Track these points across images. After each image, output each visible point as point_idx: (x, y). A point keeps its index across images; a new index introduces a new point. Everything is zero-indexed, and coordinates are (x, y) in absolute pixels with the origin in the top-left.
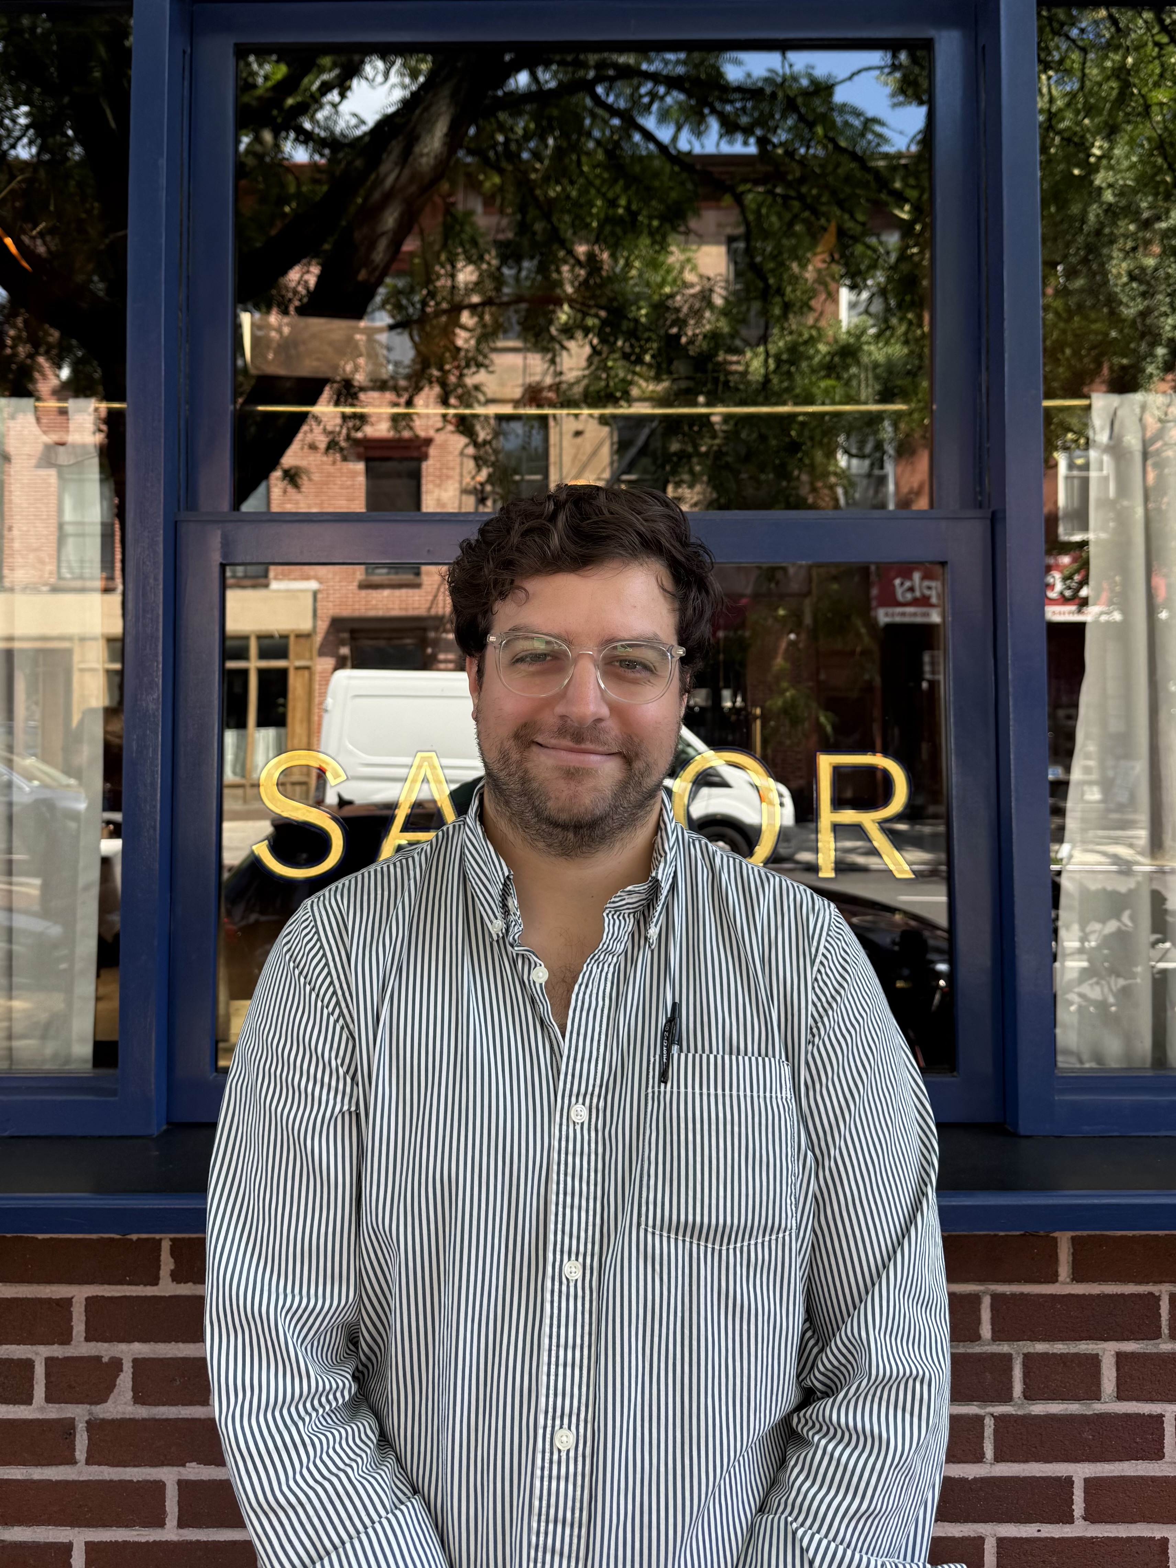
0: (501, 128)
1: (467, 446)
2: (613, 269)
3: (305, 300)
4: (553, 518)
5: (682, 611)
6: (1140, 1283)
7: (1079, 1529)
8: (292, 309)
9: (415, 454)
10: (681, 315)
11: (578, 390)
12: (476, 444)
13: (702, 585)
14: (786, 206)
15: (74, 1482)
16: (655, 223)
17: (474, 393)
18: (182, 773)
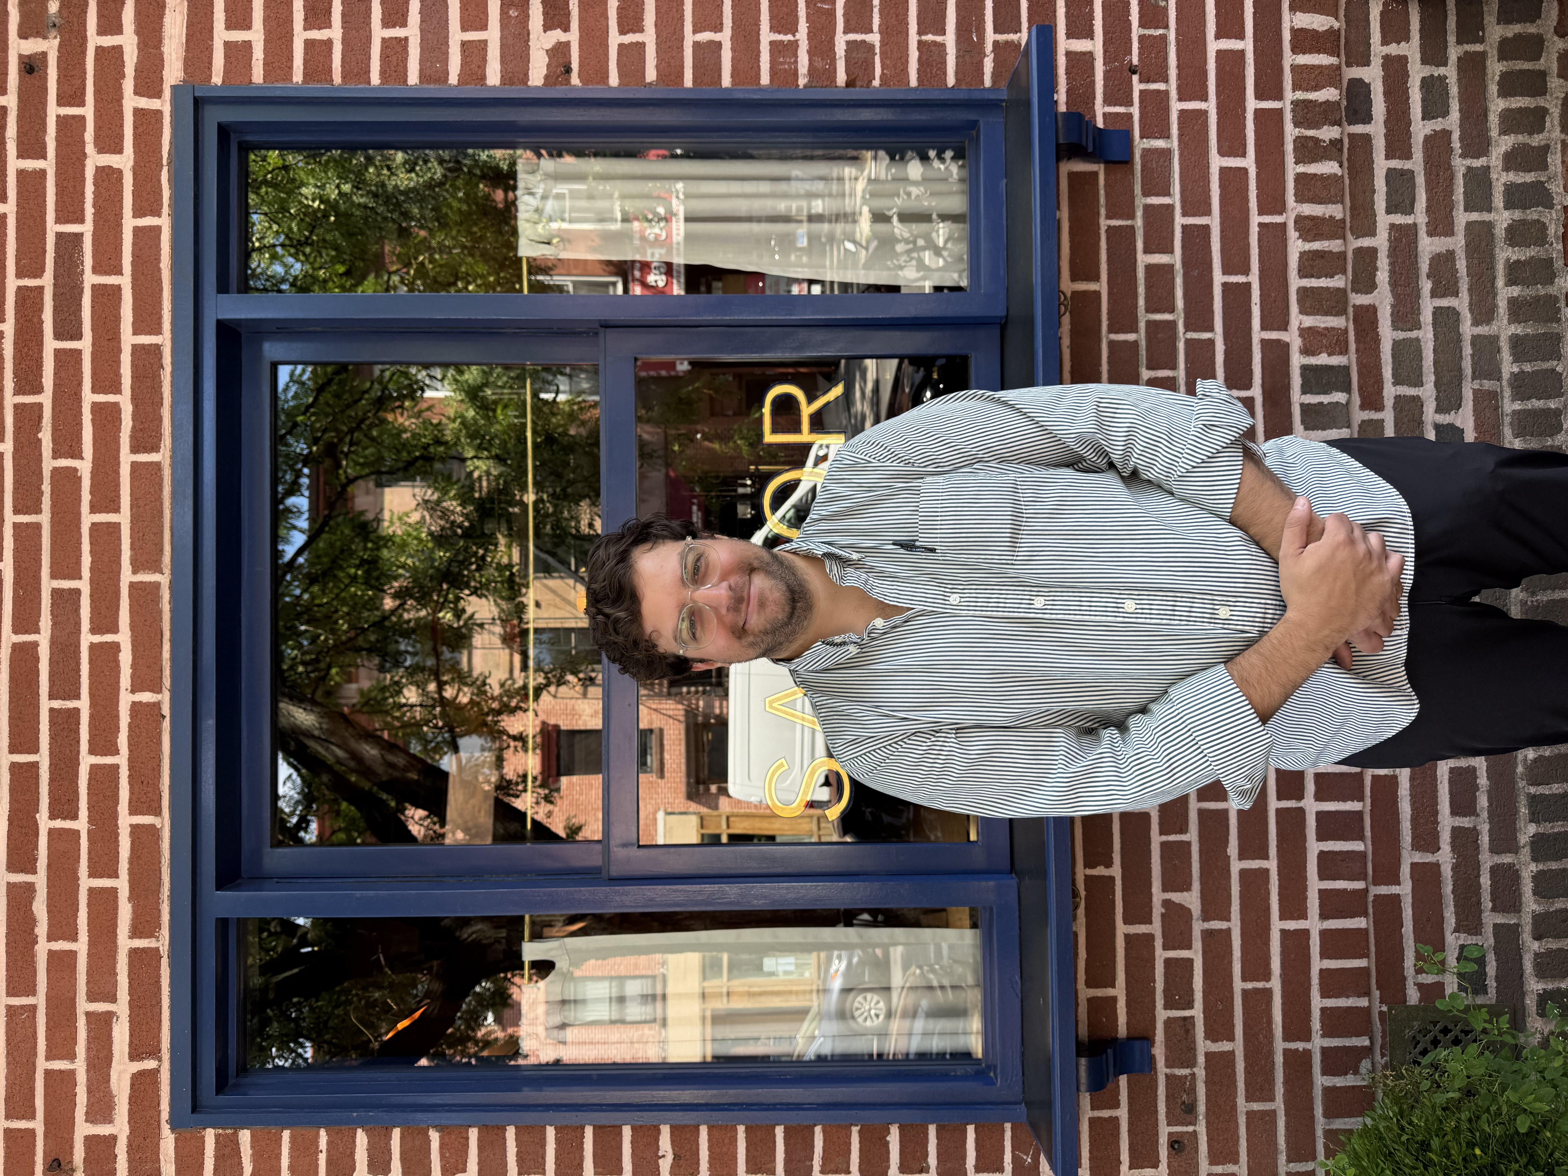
0: (292, 668)
1: (549, 692)
2: (407, 578)
3: (435, 819)
4: (607, 616)
5: (664, 538)
6: (1099, 238)
7: (1254, 279)
8: (442, 831)
9: (555, 735)
10: (448, 525)
11: (504, 604)
12: (548, 685)
13: (648, 525)
14: (357, 444)
15: (1242, 929)
16: (370, 545)
17: (507, 687)
18: (780, 870)
